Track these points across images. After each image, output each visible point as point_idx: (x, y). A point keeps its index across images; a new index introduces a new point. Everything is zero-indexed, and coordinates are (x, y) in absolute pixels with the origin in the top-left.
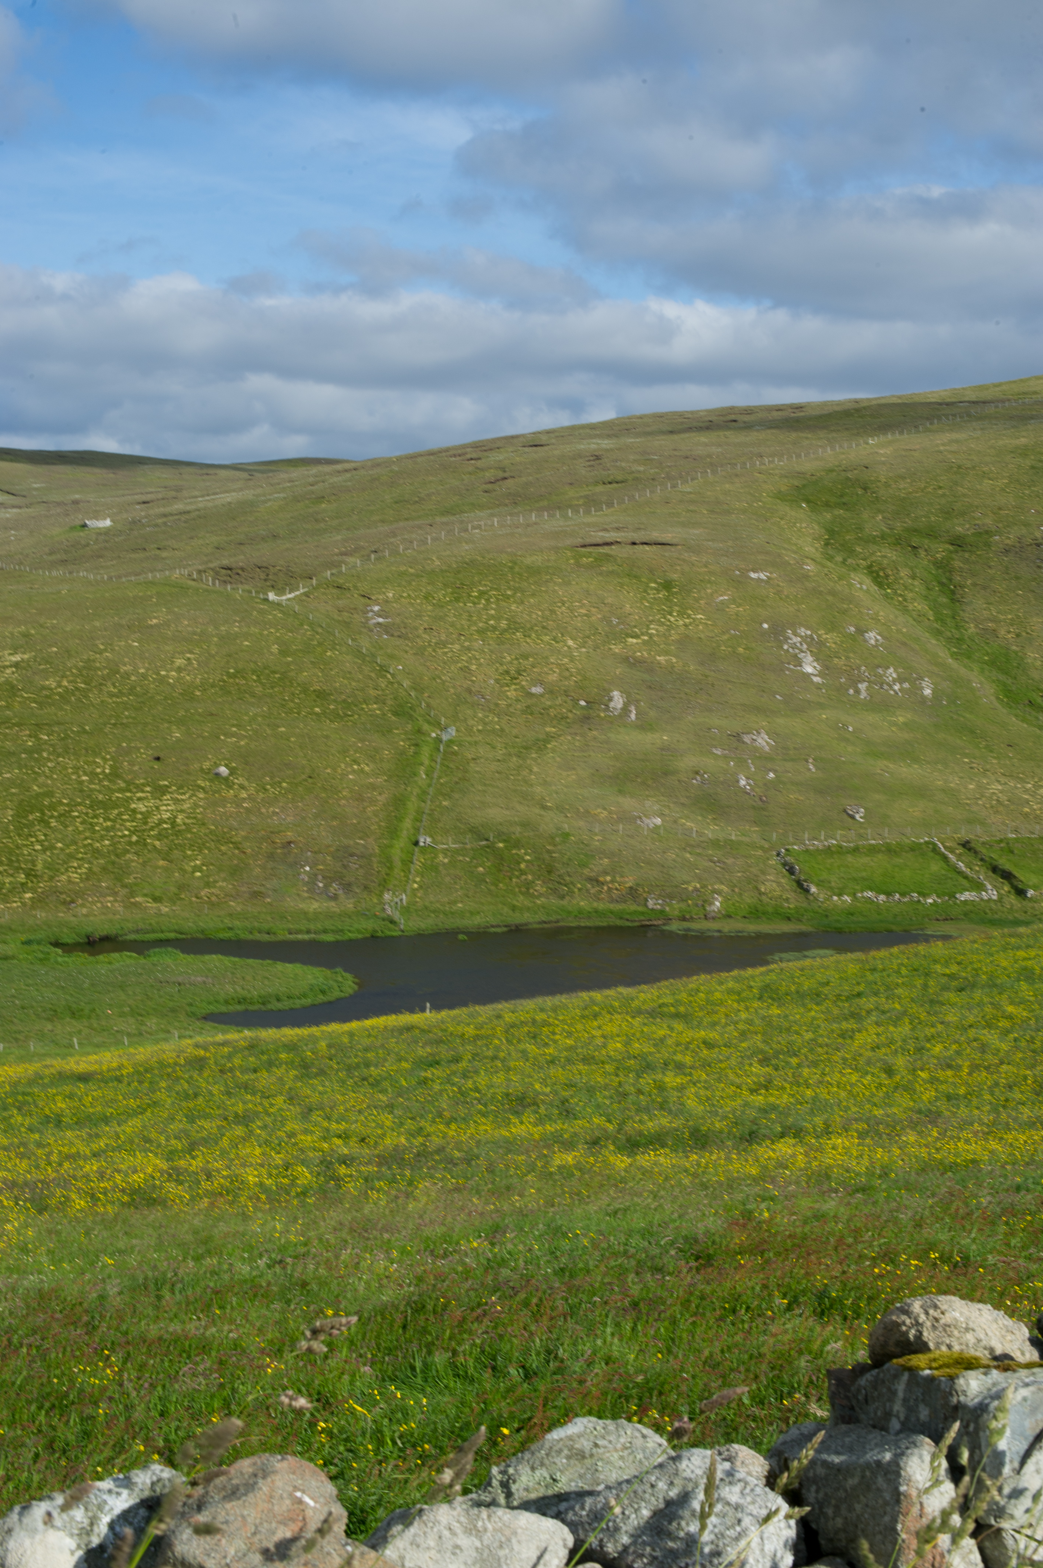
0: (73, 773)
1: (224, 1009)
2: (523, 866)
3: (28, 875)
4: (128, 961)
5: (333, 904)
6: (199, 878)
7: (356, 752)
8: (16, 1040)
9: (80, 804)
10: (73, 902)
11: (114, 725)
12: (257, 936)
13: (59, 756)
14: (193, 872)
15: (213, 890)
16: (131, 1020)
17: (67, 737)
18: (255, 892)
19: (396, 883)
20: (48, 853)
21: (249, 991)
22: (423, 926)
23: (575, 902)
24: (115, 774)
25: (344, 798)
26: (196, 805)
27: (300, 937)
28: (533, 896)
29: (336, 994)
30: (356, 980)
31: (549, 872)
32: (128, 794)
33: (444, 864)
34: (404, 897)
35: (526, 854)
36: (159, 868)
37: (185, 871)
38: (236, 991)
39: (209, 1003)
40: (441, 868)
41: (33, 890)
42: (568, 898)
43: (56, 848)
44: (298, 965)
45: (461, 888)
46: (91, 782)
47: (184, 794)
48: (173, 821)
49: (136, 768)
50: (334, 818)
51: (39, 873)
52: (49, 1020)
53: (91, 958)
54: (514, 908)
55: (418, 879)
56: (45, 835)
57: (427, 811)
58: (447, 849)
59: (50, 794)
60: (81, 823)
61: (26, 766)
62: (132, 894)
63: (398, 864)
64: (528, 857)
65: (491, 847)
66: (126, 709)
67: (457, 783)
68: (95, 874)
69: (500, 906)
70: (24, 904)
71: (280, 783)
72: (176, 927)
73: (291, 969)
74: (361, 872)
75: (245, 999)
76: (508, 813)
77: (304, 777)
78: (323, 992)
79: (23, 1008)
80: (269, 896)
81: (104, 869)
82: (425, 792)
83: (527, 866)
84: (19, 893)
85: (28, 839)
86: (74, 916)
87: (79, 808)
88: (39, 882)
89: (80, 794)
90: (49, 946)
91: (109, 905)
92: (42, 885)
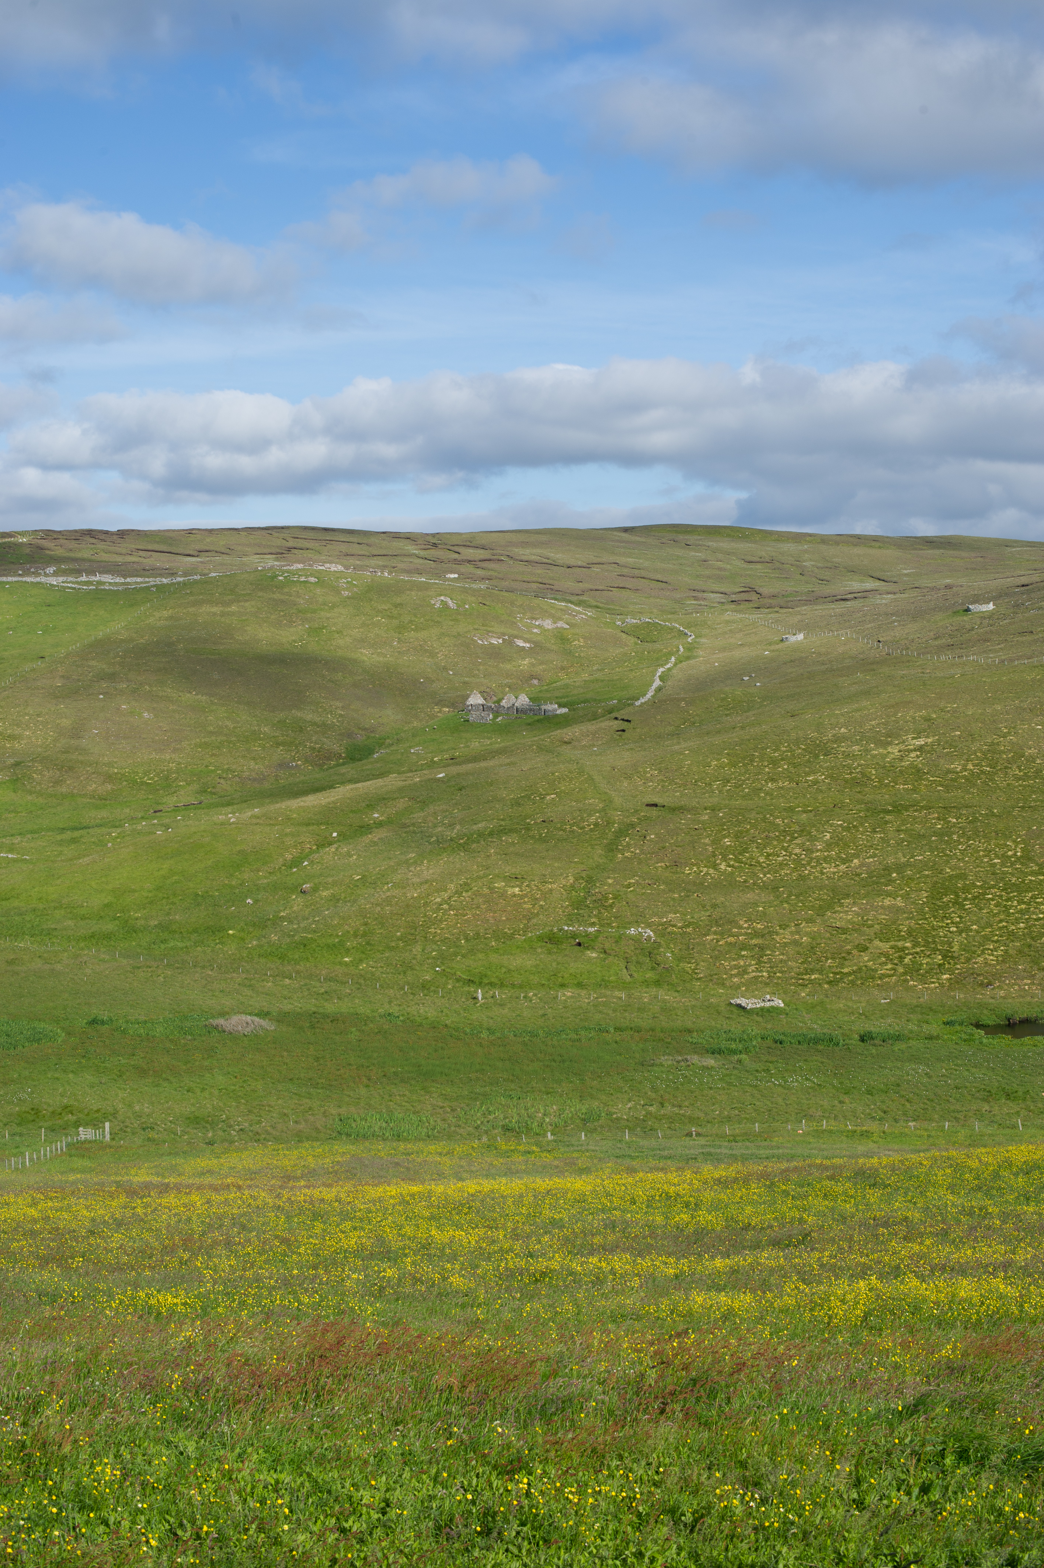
0: (984, 856)
3: (944, 957)
8: (955, 1118)
9: (993, 887)
10: (989, 984)
11: (1023, 807)
13: (969, 839)
17: (975, 820)
20: (964, 935)
24: (1027, 858)
41: (950, 971)
43: (970, 930)
46: (1003, 864)
51: (956, 955)
52: (984, 1100)
53: (1016, 1041)
56: (960, 917)
59: (963, 876)
60: (996, 906)
61: (937, 848)
66: (1034, 792)
68: (1011, 956)
70: (942, 985)
79: (956, 1088)
81: (1020, 952)
84: (936, 973)
85: (943, 921)
86: (993, 998)
87: (993, 891)
88: (956, 964)
89: (993, 876)
90: (971, 1027)
91: (1026, 987)
92: (958, 966)
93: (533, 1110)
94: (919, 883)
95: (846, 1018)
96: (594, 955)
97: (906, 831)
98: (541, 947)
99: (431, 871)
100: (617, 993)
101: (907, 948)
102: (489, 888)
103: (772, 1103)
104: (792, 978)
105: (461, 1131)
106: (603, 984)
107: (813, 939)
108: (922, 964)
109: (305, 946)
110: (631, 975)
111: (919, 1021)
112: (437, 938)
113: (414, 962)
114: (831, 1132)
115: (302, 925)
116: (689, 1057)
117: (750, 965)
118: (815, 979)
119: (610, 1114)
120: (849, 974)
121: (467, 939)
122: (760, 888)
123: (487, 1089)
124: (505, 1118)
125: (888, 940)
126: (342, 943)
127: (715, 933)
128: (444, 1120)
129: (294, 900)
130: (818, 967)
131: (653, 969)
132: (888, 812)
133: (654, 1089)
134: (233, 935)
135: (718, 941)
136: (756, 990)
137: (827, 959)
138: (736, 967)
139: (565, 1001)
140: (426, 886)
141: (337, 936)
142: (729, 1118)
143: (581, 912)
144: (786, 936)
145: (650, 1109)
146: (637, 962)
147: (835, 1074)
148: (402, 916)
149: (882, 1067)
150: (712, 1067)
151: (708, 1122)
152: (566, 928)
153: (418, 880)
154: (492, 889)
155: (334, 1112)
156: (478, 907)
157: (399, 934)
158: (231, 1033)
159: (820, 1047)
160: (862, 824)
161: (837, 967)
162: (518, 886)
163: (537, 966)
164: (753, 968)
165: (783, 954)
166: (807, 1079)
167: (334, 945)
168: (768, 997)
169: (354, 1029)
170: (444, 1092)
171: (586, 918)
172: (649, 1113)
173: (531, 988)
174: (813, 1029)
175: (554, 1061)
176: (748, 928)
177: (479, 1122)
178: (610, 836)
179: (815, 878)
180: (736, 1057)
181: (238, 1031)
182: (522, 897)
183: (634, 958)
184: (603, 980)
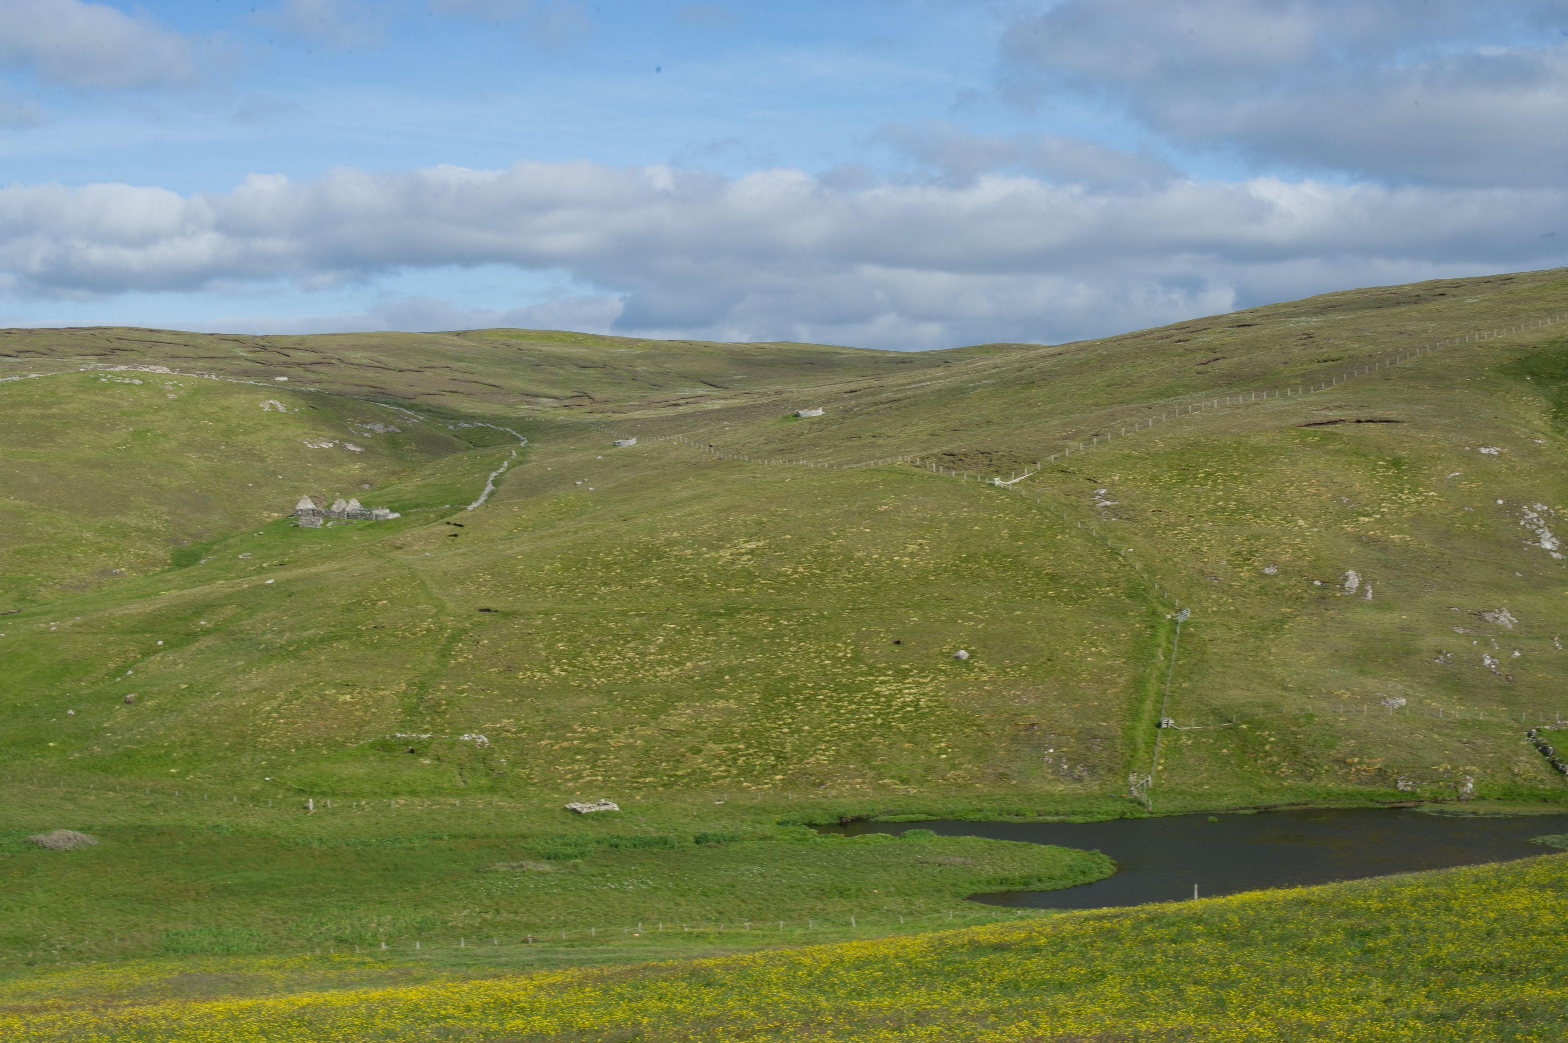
0: (816, 657)
1: (987, 889)
2: (1267, 747)
3: (777, 758)
4: (885, 842)
5: (1078, 785)
6: (945, 760)
7: (1093, 634)
8: (790, 917)
9: (824, 688)
10: (822, 784)
11: (852, 609)
12: (1007, 818)
13: (800, 641)
14: (939, 755)
15: (958, 772)
16: (900, 900)
17: (806, 622)
18: (1000, 774)
19: (1141, 764)
20: (796, 736)
21: (1010, 873)
22: (1171, 808)
23: (1322, 784)
24: (857, 659)
25: (1084, 680)
26: (938, 689)
27: (1049, 818)
28: (1278, 777)
29: (1096, 875)
30: (1114, 862)
31: (1295, 754)
32: (871, 678)
33: (1188, 746)
34: (1150, 778)
35: (1270, 735)
36: (906, 750)
37: (930, 753)
38: (996, 872)
39: (972, 884)
40: (1185, 750)
41: (783, 772)
42: (1315, 780)
43: (803, 731)
44: (1055, 847)
45: (1206, 770)
46: (833, 666)
47: (926, 677)
48: (916, 704)
49: (877, 652)
50: (1076, 700)
51: (788, 755)
52: (817, 898)
53: (848, 839)
54: (1261, 790)
55: (1162, 761)
56: (792, 718)
57: (1167, 693)
58: (1189, 731)
59: (795, 678)
60: (827, 706)
61: (769, 651)
62: (880, 776)
63: (1142, 746)
64: (1272, 739)
65: (1235, 728)
66: (863, 594)
67: (1195, 664)
68: (842, 756)
69: (1247, 788)
70: (775, 786)
71: (1020, 666)
72: (925, 809)
73: (1048, 850)
74: (1105, 754)
75: (1006, 879)
76: (1249, 694)
77: (1043, 659)
78: (1083, 873)
79: (791, 887)
80: (1014, 779)
81: (851, 751)
82: (1164, 675)
83: (1272, 748)
84: (770, 774)
85: (775, 722)
86: (825, 797)
87: (824, 691)
88: (788, 764)
89: (824, 678)
90: (804, 826)
91: (858, 786)
92: (791, 767)
93: (366, 920)
94: (752, 685)
95: (681, 821)
96: (427, 762)
97: (738, 634)
98: (374, 755)
99: (260, 679)
100: (451, 800)
101: (740, 750)
102: (321, 696)
103: (608, 907)
104: (627, 782)
105: (294, 944)
106: (437, 791)
107: (647, 742)
108: (755, 765)
109: (129, 757)
110: (465, 782)
111: (753, 822)
112: (267, 747)
113: (243, 771)
114: (668, 934)
115: (126, 736)
116: (524, 863)
117: (585, 769)
118: (650, 782)
119: (444, 922)
120: (683, 776)
121: (297, 748)
122: (594, 692)
123: (320, 900)
124: (338, 929)
125: (721, 742)
126: (168, 754)
127: (550, 738)
128: (276, 933)
129: (118, 710)
130: (653, 769)
131: (487, 775)
132: (720, 615)
133: (490, 896)
134: (53, 747)
135: (552, 746)
136: (592, 794)
137: (661, 762)
138: (571, 771)
139: (399, 809)
140: (255, 695)
141: (164, 747)
142: (565, 924)
143: (414, 718)
144: (619, 740)
145: (487, 916)
146: (472, 769)
147: (671, 876)
148: (231, 725)
149: (717, 869)
150: (548, 873)
151: (545, 928)
152: (399, 735)
153: (247, 688)
154: (323, 697)
155: (161, 928)
156: (309, 715)
157: (227, 744)
158: (51, 849)
159: (655, 850)
160: (694, 627)
161: (671, 769)
162: (349, 693)
163: (369, 774)
164: (587, 772)
165: (617, 758)
166: (643, 882)
167: (160, 756)
168: (603, 801)
169: (181, 843)
170: (275, 904)
171: (418, 725)
172: (485, 921)
173: (363, 797)
174: (648, 832)
175: (388, 870)
176: (582, 733)
177: (311, 934)
178: (443, 641)
179: (649, 681)
180: (572, 862)
181: (58, 847)
182: (353, 704)
183: (468, 764)
184: (437, 787)
